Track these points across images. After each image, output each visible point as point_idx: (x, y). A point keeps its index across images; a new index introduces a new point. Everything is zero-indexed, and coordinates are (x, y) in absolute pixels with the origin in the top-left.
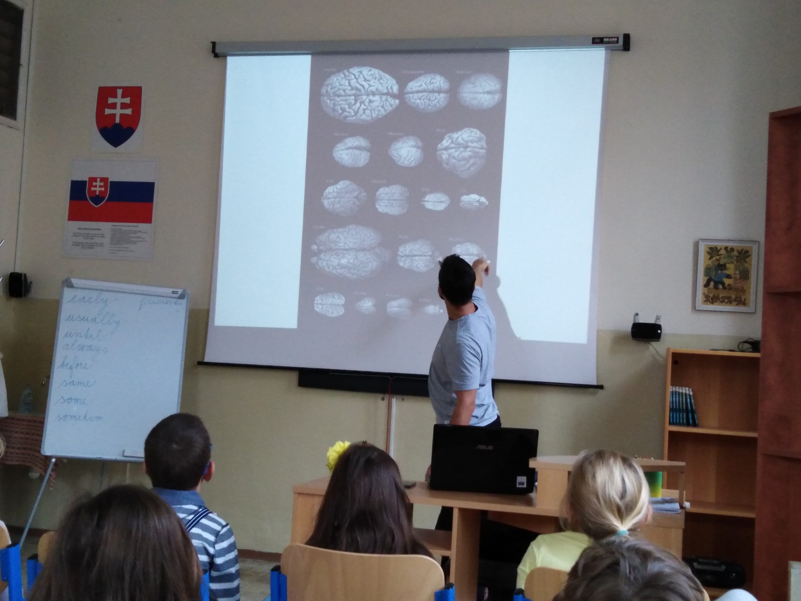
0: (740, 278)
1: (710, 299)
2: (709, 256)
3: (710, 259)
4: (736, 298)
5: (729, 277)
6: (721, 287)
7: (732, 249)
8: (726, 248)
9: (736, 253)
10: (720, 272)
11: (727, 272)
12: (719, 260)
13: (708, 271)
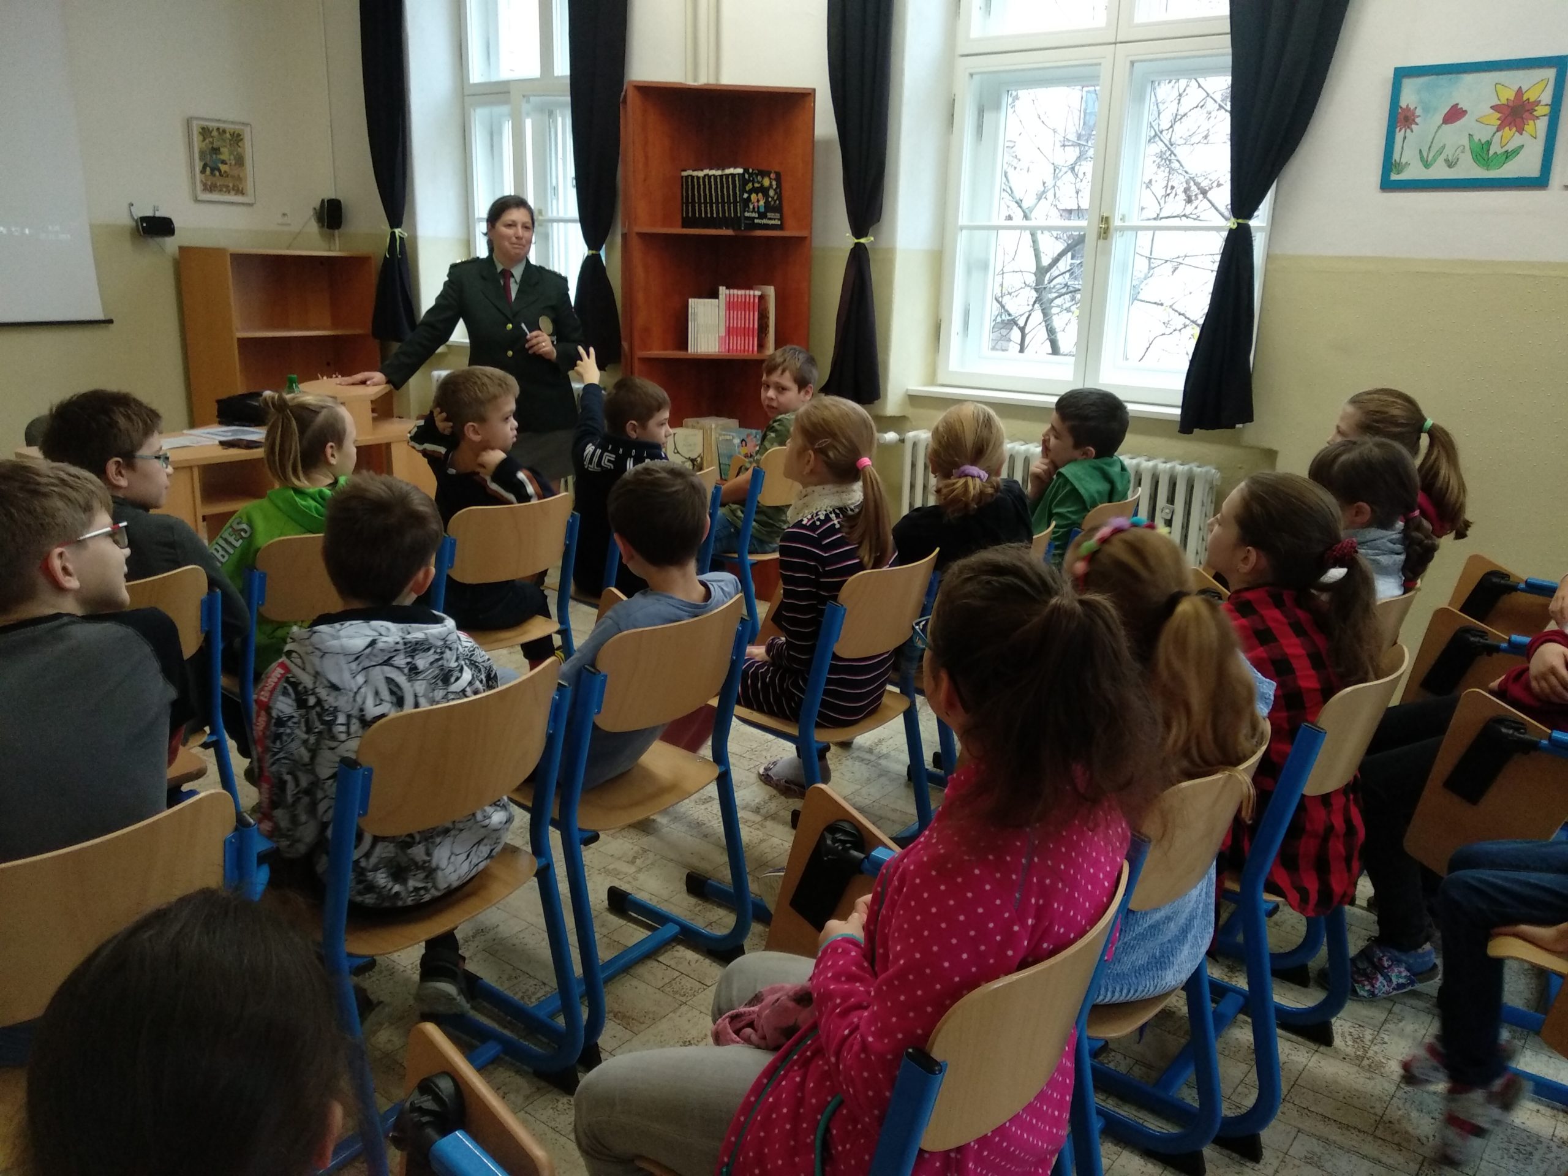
0: (236, 164)
1: (210, 188)
2: (201, 138)
3: (204, 140)
4: (234, 186)
5: (224, 162)
6: (217, 173)
7: (224, 131)
8: (218, 129)
9: (228, 135)
10: (214, 156)
11: (222, 157)
12: (212, 143)
13: (202, 154)
